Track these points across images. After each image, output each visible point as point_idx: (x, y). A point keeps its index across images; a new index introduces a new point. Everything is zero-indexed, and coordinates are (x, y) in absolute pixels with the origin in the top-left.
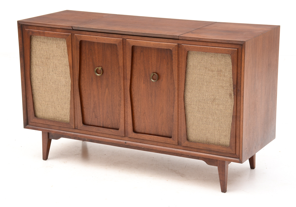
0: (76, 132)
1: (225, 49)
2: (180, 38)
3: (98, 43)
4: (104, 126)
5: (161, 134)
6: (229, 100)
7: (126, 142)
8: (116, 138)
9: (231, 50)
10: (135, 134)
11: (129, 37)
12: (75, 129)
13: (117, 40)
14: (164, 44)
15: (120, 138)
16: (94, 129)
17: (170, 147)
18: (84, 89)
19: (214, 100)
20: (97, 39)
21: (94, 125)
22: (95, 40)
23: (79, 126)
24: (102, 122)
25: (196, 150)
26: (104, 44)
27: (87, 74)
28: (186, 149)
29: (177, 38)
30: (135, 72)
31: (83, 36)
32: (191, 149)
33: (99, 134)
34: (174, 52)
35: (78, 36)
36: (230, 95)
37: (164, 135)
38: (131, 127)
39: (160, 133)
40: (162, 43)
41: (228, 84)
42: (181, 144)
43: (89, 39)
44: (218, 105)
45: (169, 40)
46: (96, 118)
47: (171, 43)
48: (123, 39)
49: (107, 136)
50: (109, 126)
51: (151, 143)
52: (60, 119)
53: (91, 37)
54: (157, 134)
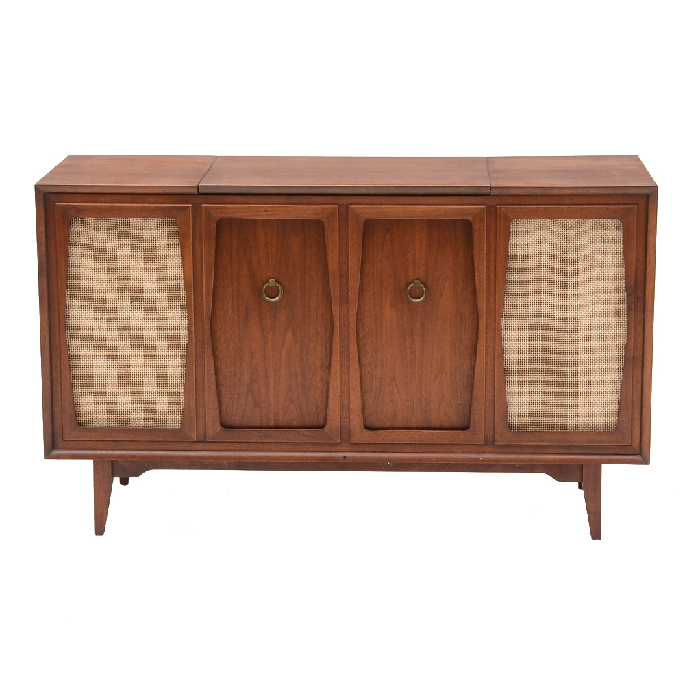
0: (200, 448)
1: (607, 208)
2: (493, 192)
3: (266, 222)
4: (281, 424)
5: (438, 424)
6: (614, 324)
7: (347, 454)
8: (317, 450)
9: (624, 208)
10: (371, 432)
11: (355, 199)
12: (198, 441)
13: (324, 209)
14: (449, 210)
15: (327, 448)
16: (254, 435)
17: (464, 453)
18: (223, 339)
19: (577, 326)
20: (265, 213)
21: (250, 425)
22: (261, 215)
23: (210, 433)
24: (272, 416)
25: (531, 451)
26: (284, 222)
27: (233, 299)
28: (506, 450)
29: (487, 191)
30: (369, 282)
31: (226, 208)
32: (519, 450)
33: (268, 447)
34: (476, 227)
35: (213, 208)
36: (617, 311)
37: (446, 424)
38: (358, 418)
39: (435, 422)
40: (446, 206)
41: (611, 288)
42: (493, 442)
43: (244, 214)
44: (587, 337)
45: (463, 197)
46: (256, 407)
47: (469, 205)
48: (339, 205)
49: (291, 447)
50: (295, 423)
51: (413, 450)
52: (151, 422)
53: (249, 207)
54: (426, 426)
